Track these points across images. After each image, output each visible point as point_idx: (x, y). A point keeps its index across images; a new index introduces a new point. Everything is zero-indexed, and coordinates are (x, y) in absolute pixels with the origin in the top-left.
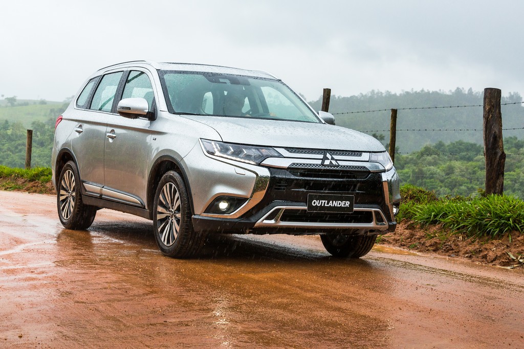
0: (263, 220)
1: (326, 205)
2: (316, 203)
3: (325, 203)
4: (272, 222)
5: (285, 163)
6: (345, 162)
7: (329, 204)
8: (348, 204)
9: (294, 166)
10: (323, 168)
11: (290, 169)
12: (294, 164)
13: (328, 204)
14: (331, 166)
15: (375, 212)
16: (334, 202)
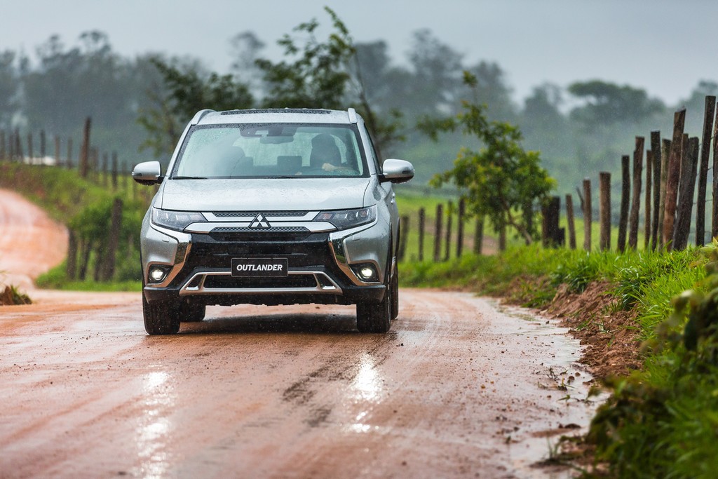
0: (186, 287)
1: (253, 269)
2: (241, 267)
3: (252, 267)
4: (196, 288)
5: (207, 228)
6: (278, 223)
7: (258, 269)
8: (280, 267)
9: (216, 231)
10: (250, 230)
11: (212, 234)
12: (217, 228)
13: (256, 268)
14: (260, 229)
15: (318, 275)
16: (263, 266)
